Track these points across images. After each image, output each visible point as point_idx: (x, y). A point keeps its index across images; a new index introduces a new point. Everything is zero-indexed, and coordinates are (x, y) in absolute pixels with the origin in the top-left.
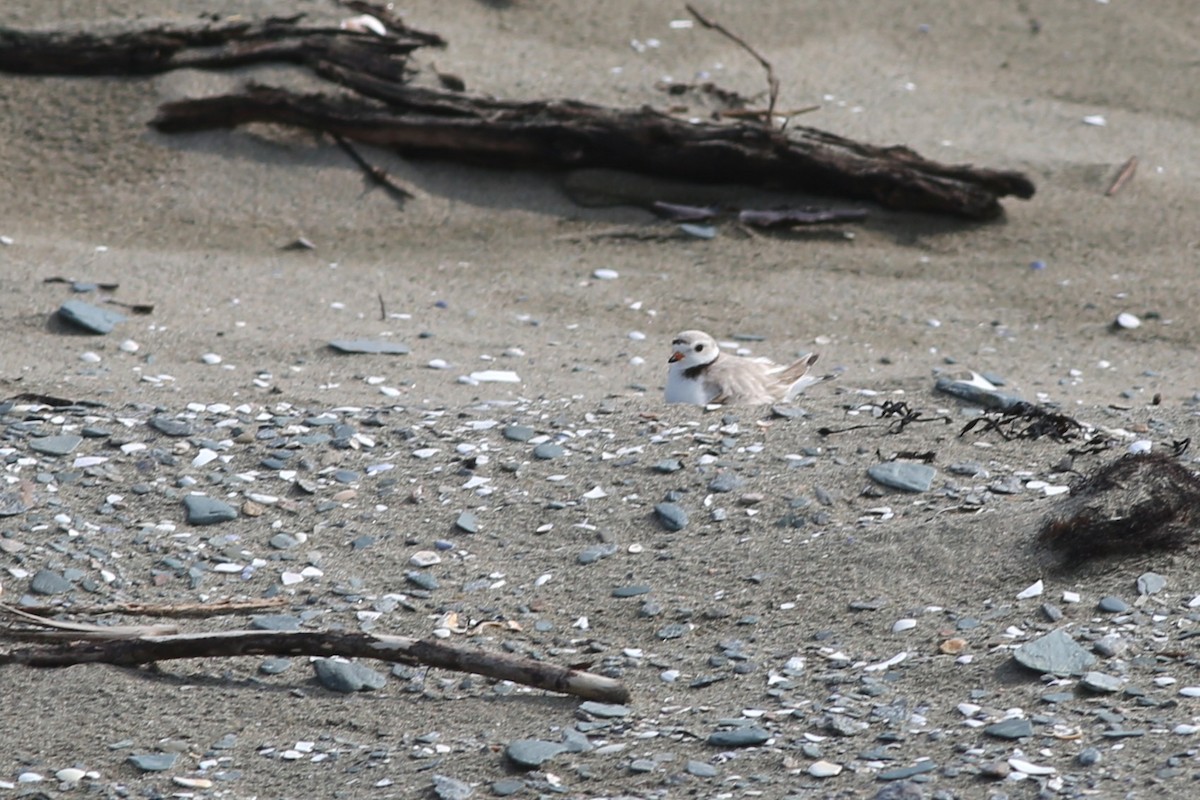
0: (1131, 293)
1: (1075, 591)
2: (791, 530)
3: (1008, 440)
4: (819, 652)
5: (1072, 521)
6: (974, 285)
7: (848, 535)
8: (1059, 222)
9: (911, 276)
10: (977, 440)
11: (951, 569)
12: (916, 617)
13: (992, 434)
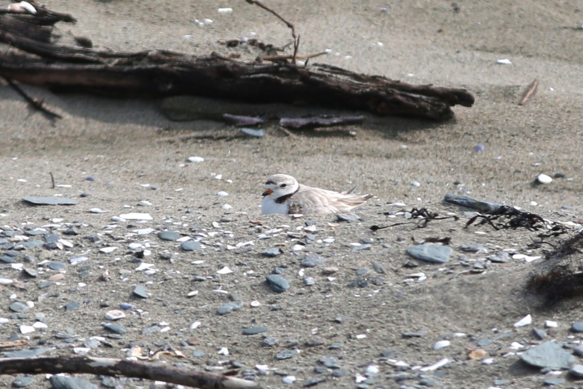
0: (544, 163)
1: (554, 320)
2: (358, 289)
3: (497, 229)
4: (387, 362)
5: (548, 275)
7: (398, 290)
9: (396, 157)
10: (477, 230)
11: (469, 309)
12: (448, 340)
13: (487, 226)
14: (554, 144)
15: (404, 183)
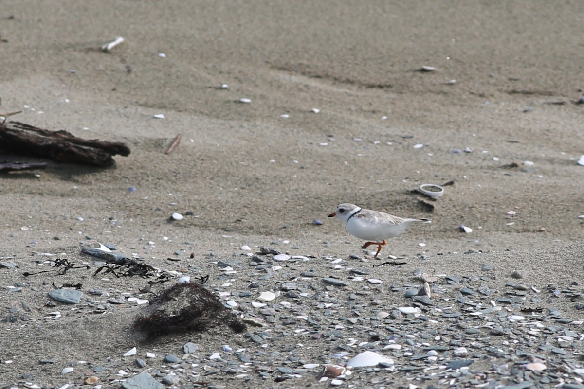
0: (179, 203)
1: (153, 352)
2: (10, 324)
3: (118, 277)
4: (25, 385)
5: (150, 317)
6: (100, 200)
7: (39, 326)
8: (142, 168)
9: (68, 196)
10: (103, 277)
11: (90, 342)
12: (73, 366)
13: (110, 274)
14: (189, 186)
15: (71, 218)
